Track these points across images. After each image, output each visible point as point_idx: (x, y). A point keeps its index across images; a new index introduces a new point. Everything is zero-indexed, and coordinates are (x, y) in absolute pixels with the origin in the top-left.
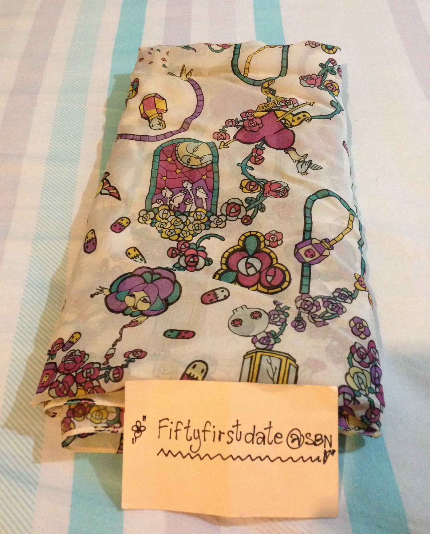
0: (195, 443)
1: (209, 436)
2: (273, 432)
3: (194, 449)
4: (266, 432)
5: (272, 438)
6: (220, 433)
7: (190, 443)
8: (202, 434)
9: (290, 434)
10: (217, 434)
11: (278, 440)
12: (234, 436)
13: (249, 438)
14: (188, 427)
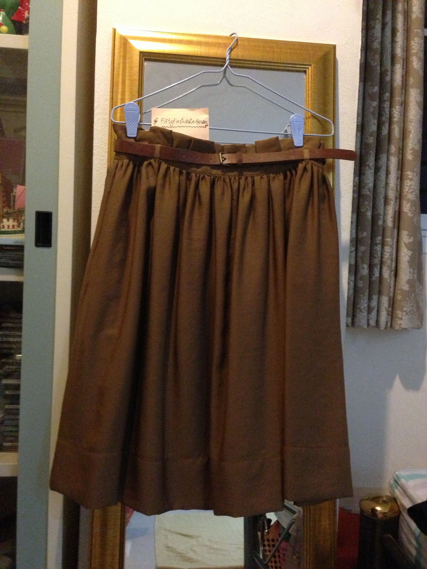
0: (171, 124)
1: (175, 122)
2: (192, 120)
3: (171, 125)
4: (190, 121)
5: (192, 122)
6: (178, 121)
7: (170, 124)
8: (173, 122)
9: (197, 121)
10: (177, 121)
11: (193, 122)
12: (182, 122)
13: (186, 122)
14: (169, 120)
